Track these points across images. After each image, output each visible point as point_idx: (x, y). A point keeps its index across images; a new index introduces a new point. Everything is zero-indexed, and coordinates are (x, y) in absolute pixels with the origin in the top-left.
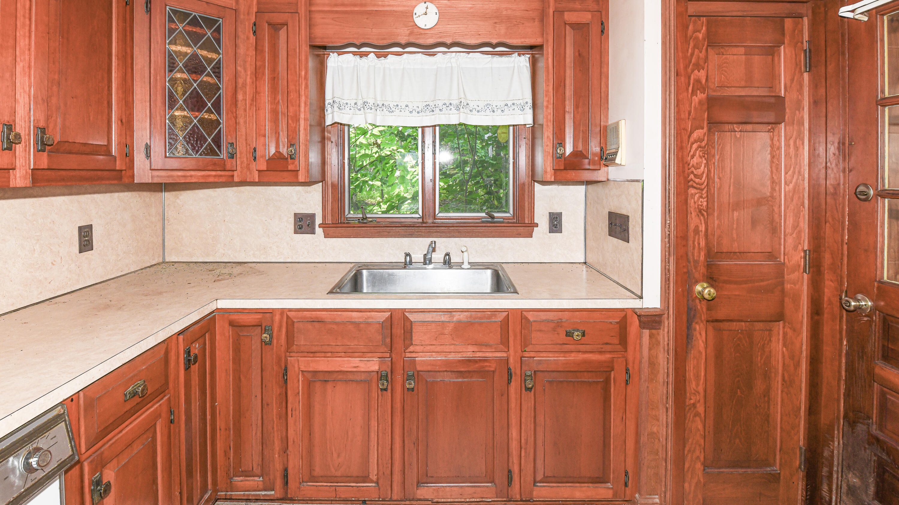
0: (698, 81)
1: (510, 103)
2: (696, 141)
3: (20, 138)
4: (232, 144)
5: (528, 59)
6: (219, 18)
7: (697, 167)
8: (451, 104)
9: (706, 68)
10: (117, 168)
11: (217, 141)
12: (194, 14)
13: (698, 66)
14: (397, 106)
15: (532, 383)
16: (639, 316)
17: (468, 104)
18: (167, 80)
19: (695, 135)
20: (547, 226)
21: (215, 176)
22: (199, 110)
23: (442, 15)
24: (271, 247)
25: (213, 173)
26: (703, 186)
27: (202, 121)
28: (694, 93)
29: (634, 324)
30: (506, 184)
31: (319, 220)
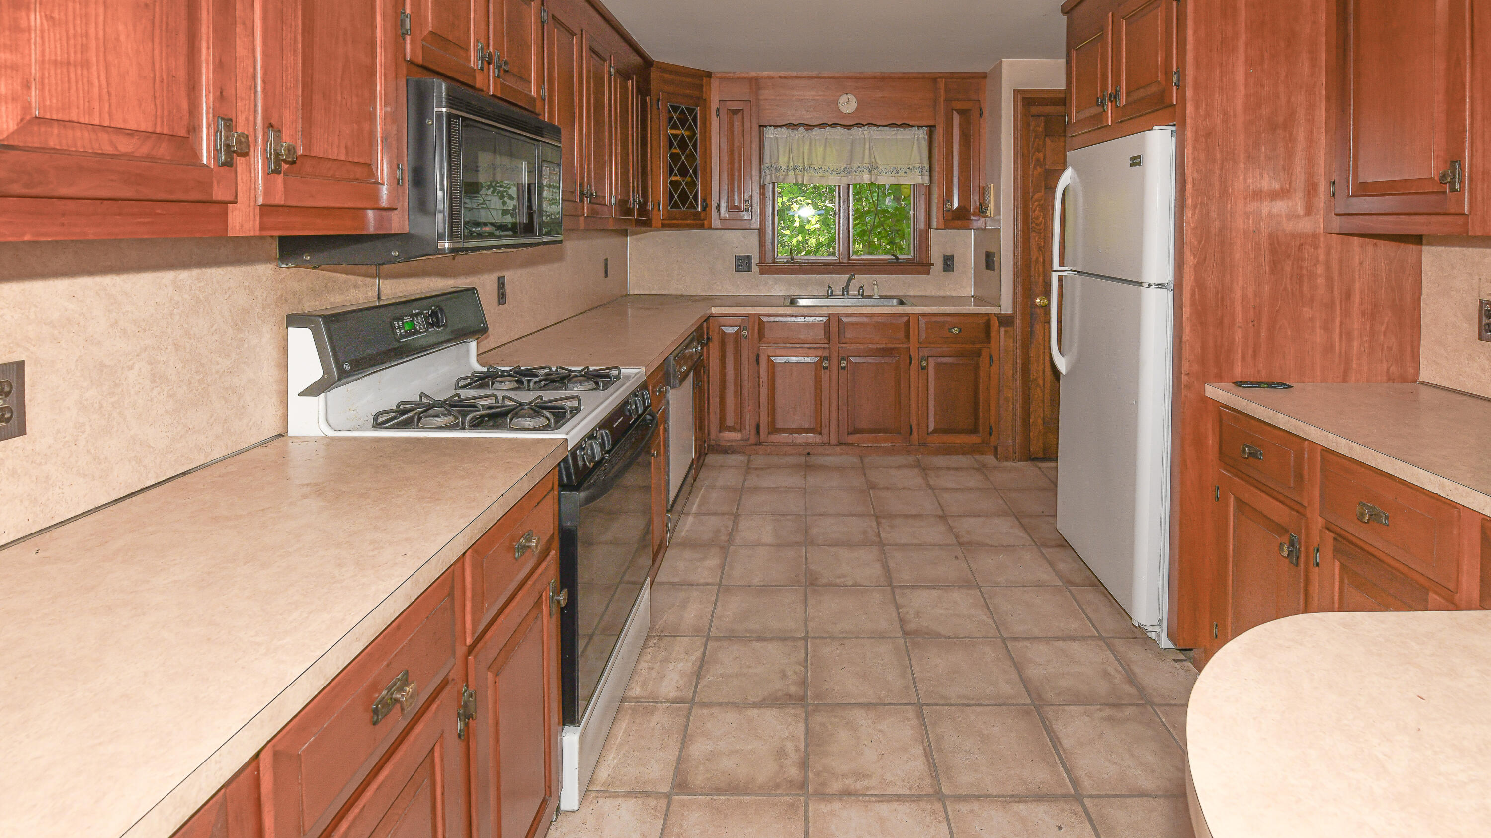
0: (1038, 160)
1: (910, 166)
2: (1036, 201)
4: (705, 201)
5: (925, 132)
6: (696, 107)
7: (1038, 218)
8: (863, 167)
9: (1043, 150)
11: (696, 198)
12: (682, 106)
13: (1038, 151)
14: (821, 168)
15: (926, 363)
16: (998, 317)
17: (877, 167)
18: (668, 155)
19: (1036, 197)
20: (942, 266)
21: (694, 224)
23: (860, 104)
24: (715, 283)
25: (693, 222)
26: (1041, 231)
28: (1035, 168)
29: (995, 323)
30: (908, 234)
31: (755, 261)
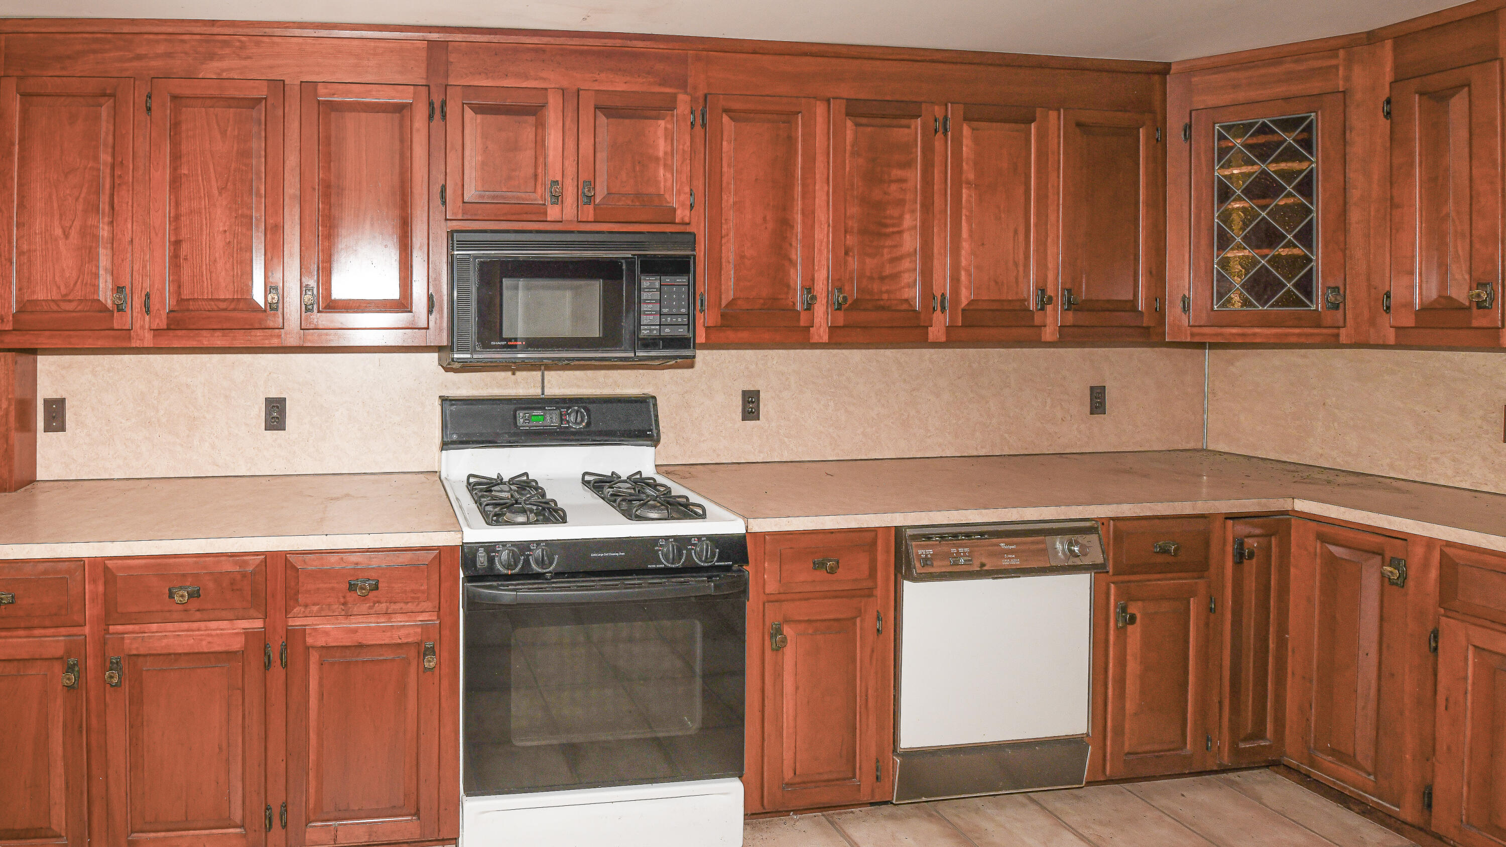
3: (1052, 300)
4: (1336, 289)
6: (1308, 113)
10: (1144, 325)
11: (1306, 286)
12: (1261, 121)
18: (1216, 215)
21: (1299, 335)
22: (1272, 245)
24: (1436, 459)
25: (1297, 331)
27: (1276, 261)
